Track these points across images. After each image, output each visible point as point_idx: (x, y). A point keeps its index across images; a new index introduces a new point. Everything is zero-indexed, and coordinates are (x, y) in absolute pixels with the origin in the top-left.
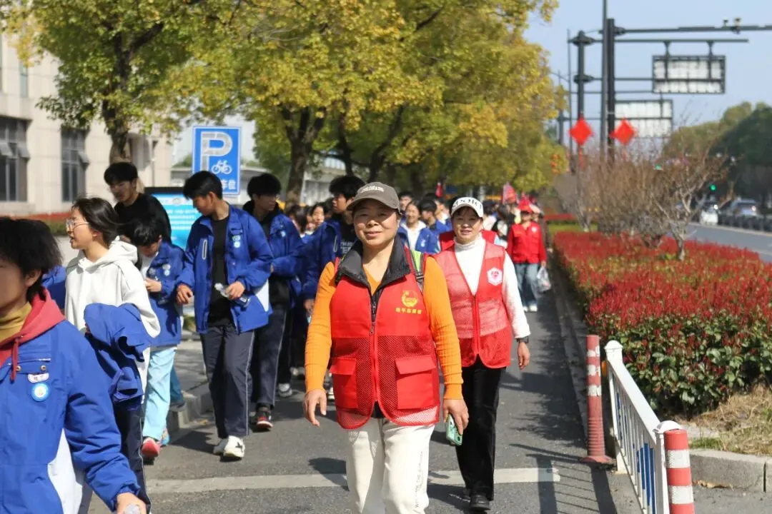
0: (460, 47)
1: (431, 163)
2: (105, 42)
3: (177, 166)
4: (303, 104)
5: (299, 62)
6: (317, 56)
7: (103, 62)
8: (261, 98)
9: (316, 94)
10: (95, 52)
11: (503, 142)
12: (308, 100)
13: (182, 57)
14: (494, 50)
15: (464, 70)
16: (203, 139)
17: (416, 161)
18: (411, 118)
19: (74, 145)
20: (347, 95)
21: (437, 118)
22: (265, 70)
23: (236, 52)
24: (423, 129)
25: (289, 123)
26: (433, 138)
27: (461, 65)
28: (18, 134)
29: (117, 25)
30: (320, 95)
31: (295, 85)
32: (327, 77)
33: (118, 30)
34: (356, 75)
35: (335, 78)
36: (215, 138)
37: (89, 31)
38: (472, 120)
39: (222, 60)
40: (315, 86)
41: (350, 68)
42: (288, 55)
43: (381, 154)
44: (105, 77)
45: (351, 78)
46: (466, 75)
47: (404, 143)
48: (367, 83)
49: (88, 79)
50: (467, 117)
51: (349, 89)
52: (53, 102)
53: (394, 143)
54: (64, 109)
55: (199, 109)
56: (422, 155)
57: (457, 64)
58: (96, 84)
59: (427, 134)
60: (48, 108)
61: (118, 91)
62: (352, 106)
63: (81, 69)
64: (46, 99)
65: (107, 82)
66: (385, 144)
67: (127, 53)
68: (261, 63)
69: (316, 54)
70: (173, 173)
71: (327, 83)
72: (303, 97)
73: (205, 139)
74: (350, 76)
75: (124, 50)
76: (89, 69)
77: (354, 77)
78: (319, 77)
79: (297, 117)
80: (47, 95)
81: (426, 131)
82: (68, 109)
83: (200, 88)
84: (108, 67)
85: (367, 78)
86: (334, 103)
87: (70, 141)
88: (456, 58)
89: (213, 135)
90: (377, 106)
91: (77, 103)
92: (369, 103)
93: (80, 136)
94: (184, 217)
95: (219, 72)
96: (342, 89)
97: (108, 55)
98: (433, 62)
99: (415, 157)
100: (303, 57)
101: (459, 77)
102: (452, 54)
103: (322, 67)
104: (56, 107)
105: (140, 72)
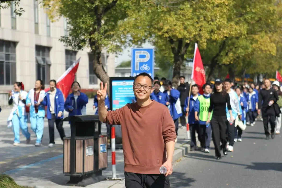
0: (255, 7)
1: (239, 63)
2: (90, 10)
3: (117, 67)
4: (180, 36)
5: (178, 17)
6: (187, 14)
7: (89, 19)
8: (160, 33)
9: (186, 32)
10: (86, 14)
11: (274, 53)
12: (182, 34)
13: (125, 16)
14: (271, 9)
15: (257, 19)
16: (136, 54)
17: (232, 63)
18: (230, 42)
19: (71, 58)
20: (201, 32)
21: (243, 42)
22: (162, 21)
23: (148, 14)
24: (236, 48)
25: (173, 46)
26: (241, 51)
27: (255, 16)
28: (46, 53)
29: (95, 2)
30: (188, 32)
31: (175, 27)
32: (191, 24)
33: (96, 5)
34: (205, 22)
35: (195, 24)
36: (142, 54)
37: (83, 5)
38: (259, 43)
39: (142, 17)
40: (185, 28)
41: (202, 19)
42: (172, 13)
43: (216, 59)
44: (90, 26)
45: (203, 24)
46: (258, 21)
47: (227, 54)
48: (210, 26)
49: (82, 27)
50: (257, 41)
51: (202, 29)
52: (66, 39)
53: (221, 54)
54: (72, 42)
55: (130, 40)
56: (234, 60)
57: (253, 16)
58: (86, 30)
59: (238, 50)
60: (64, 41)
61: (96, 33)
62: (203, 37)
63: (79, 23)
64: (64, 37)
65: (91, 29)
66: (218, 55)
67: (101, 15)
68: (160, 18)
69: (186, 12)
70: (116, 70)
71: (191, 27)
72: (180, 33)
73: (137, 54)
74: (202, 23)
75: (99, 13)
76: (83, 23)
77: (204, 23)
78: (188, 24)
79: (177, 43)
80: (63, 35)
81: (237, 48)
82: (73, 42)
83: (132, 30)
84: (91, 22)
85: (211, 24)
86: (195, 36)
87: (69, 56)
88: (253, 13)
89: (141, 52)
90: (215, 37)
91: (78, 39)
92: (211, 35)
93: (73, 54)
94: (128, 91)
95: (140, 23)
96: (198, 29)
97: (92, 16)
98: (241, 15)
99: (231, 61)
100: (180, 14)
101: (254, 22)
102: (251, 11)
103: (189, 19)
104: (68, 41)
105: (106, 24)
